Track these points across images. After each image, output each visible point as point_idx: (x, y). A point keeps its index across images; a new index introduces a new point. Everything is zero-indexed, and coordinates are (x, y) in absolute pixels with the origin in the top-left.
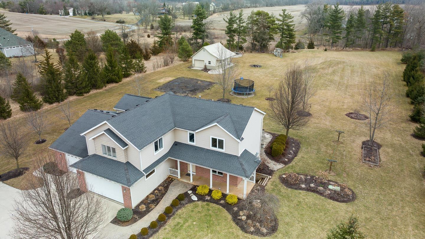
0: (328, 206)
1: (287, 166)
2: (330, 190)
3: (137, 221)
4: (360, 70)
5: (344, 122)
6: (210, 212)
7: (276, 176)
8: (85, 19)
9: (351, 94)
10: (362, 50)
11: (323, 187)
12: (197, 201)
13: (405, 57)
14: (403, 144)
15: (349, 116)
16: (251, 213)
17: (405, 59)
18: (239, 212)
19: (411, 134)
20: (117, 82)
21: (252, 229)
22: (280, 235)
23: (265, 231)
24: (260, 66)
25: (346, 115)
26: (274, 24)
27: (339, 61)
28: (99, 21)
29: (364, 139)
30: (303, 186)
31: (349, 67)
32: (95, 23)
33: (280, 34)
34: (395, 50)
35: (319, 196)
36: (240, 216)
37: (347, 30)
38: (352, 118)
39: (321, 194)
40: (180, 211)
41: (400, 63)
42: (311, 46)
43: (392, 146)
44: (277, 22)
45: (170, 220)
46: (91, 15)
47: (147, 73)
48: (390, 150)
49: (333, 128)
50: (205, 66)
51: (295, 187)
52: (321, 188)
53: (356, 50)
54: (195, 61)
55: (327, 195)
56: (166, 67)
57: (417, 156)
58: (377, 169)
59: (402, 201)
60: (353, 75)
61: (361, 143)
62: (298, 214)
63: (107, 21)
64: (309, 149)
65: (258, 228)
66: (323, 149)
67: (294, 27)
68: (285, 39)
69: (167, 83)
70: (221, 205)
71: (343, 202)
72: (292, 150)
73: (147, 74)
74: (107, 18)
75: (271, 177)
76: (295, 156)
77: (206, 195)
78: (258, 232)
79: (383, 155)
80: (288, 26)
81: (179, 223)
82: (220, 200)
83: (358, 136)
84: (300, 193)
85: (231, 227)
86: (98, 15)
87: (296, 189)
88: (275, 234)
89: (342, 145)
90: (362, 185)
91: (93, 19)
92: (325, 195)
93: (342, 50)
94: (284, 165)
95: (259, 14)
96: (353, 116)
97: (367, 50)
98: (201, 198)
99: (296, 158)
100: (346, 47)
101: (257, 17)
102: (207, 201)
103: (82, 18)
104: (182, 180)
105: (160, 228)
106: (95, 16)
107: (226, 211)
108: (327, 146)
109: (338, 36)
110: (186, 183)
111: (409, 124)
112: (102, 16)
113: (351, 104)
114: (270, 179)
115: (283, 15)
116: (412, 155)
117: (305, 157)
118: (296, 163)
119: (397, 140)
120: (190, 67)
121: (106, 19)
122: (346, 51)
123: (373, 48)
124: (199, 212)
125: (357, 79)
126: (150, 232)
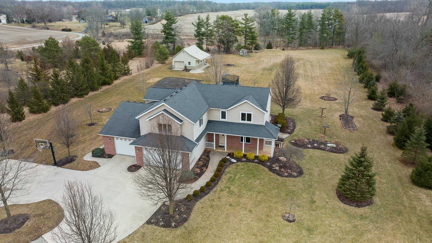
0: (331, 156)
1: (292, 135)
2: (329, 146)
3: (198, 179)
4: (317, 65)
5: (320, 103)
6: (251, 168)
7: (287, 141)
8: (23, 27)
9: (317, 84)
10: (313, 48)
11: (324, 145)
12: (237, 162)
13: (350, 53)
14: (368, 115)
15: (322, 99)
16: (281, 165)
17: (350, 54)
18: (272, 165)
19: (371, 108)
20: (109, 84)
21: (286, 174)
22: (307, 176)
23: (295, 174)
24: (233, 65)
25: (320, 98)
26: (238, 27)
27: (299, 58)
28: (40, 29)
29: (340, 114)
30: (310, 146)
31: (308, 63)
32: (37, 31)
33: (243, 36)
34: (340, 48)
35: (322, 151)
36: (274, 167)
37: (300, 32)
38: (325, 100)
39: (324, 150)
40: (227, 170)
41: (347, 58)
42: (269, 47)
43: (361, 116)
44: (240, 25)
45: (223, 176)
46: (30, 23)
47: (133, 75)
48: (360, 119)
49: (314, 108)
50: (186, 67)
51: (304, 147)
52: (323, 146)
53: (308, 48)
54: (175, 62)
55: (328, 150)
56: (148, 70)
57: (379, 121)
58: (356, 132)
59: (378, 149)
60: (314, 69)
61: (339, 117)
62: (313, 162)
63: (51, 30)
64: (302, 123)
65: (290, 173)
66: (313, 122)
67: (255, 30)
68: (248, 41)
69: (157, 83)
70: (256, 162)
71: (341, 153)
72: (291, 124)
73: (133, 77)
74: (50, 25)
75: (283, 143)
76: (295, 128)
77: (242, 158)
78: (290, 176)
79: (357, 122)
80: (250, 29)
81: (231, 177)
82: (254, 159)
83: (334, 112)
84: (309, 151)
85: (270, 175)
86: (38, 23)
87: (305, 148)
88: (303, 176)
89: (324, 119)
90: (349, 142)
91: (34, 27)
92: (326, 150)
93: (297, 49)
94: (289, 135)
95: (223, 18)
96: (326, 99)
97: (318, 49)
98: (239, 160)
99: (295, 129)
100: (300, 46)
101: (222, 21)
102: (244, 161)
103: (19, 26)
104: (217, 150)
105: (218, 181)
106: (35, 24)
107: (262, 166)
108: (314, 120)
109: (293, 37)
110: (221, 152)
111: (368, 101)
112: (44, 24)
113: (320, 90)
114: (283, 144)
115: (245, 19)
116: (376, 121)
117: (302, 128)
118: (297, 133)
119: (363, 112)
120: (171, 68)
121: (49, 27)
122: (301, 49)
123: (323, 47)
124: (242, 169)
125: (318, 71)
126: (213, 184)
